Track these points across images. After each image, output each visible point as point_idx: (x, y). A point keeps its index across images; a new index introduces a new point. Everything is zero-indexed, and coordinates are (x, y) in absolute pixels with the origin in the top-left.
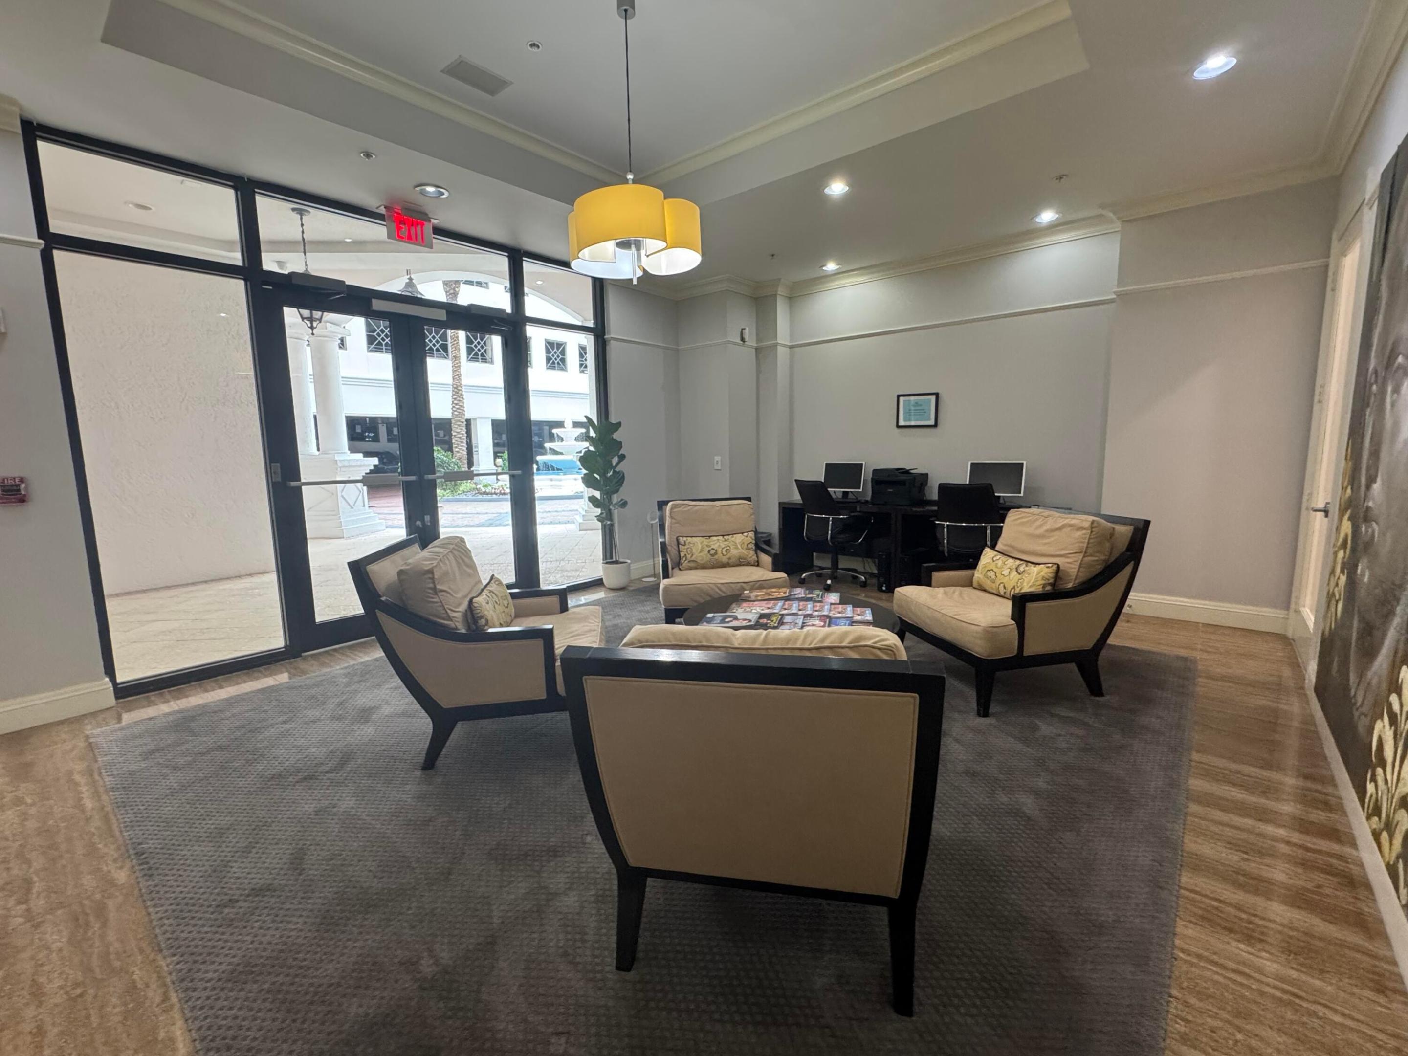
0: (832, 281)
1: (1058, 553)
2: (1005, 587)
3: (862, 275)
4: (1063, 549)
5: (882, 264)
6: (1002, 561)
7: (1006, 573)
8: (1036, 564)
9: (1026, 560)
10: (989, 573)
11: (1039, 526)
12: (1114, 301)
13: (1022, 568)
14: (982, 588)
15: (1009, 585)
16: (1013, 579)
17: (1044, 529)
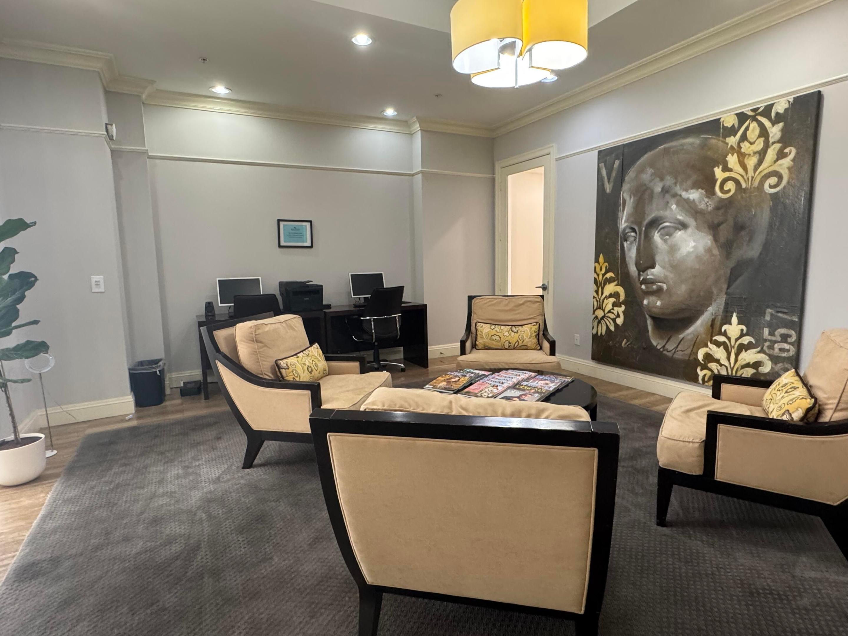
0: (194, 101)
1: (529, 317)
2: (510, 343)
3: (240, 107)
4: (530, 315)
5: (254, 103)
6: (497, 328)
7: (506, 334)
8: (521, 326)
9: (514, 326)
10: (494, 337)
11: (507, 305)
12: (413, 175)
13: (514, 329)
14: (487, 348)
15: (513, 341)
16: (513, 337)
17: (511, 306)
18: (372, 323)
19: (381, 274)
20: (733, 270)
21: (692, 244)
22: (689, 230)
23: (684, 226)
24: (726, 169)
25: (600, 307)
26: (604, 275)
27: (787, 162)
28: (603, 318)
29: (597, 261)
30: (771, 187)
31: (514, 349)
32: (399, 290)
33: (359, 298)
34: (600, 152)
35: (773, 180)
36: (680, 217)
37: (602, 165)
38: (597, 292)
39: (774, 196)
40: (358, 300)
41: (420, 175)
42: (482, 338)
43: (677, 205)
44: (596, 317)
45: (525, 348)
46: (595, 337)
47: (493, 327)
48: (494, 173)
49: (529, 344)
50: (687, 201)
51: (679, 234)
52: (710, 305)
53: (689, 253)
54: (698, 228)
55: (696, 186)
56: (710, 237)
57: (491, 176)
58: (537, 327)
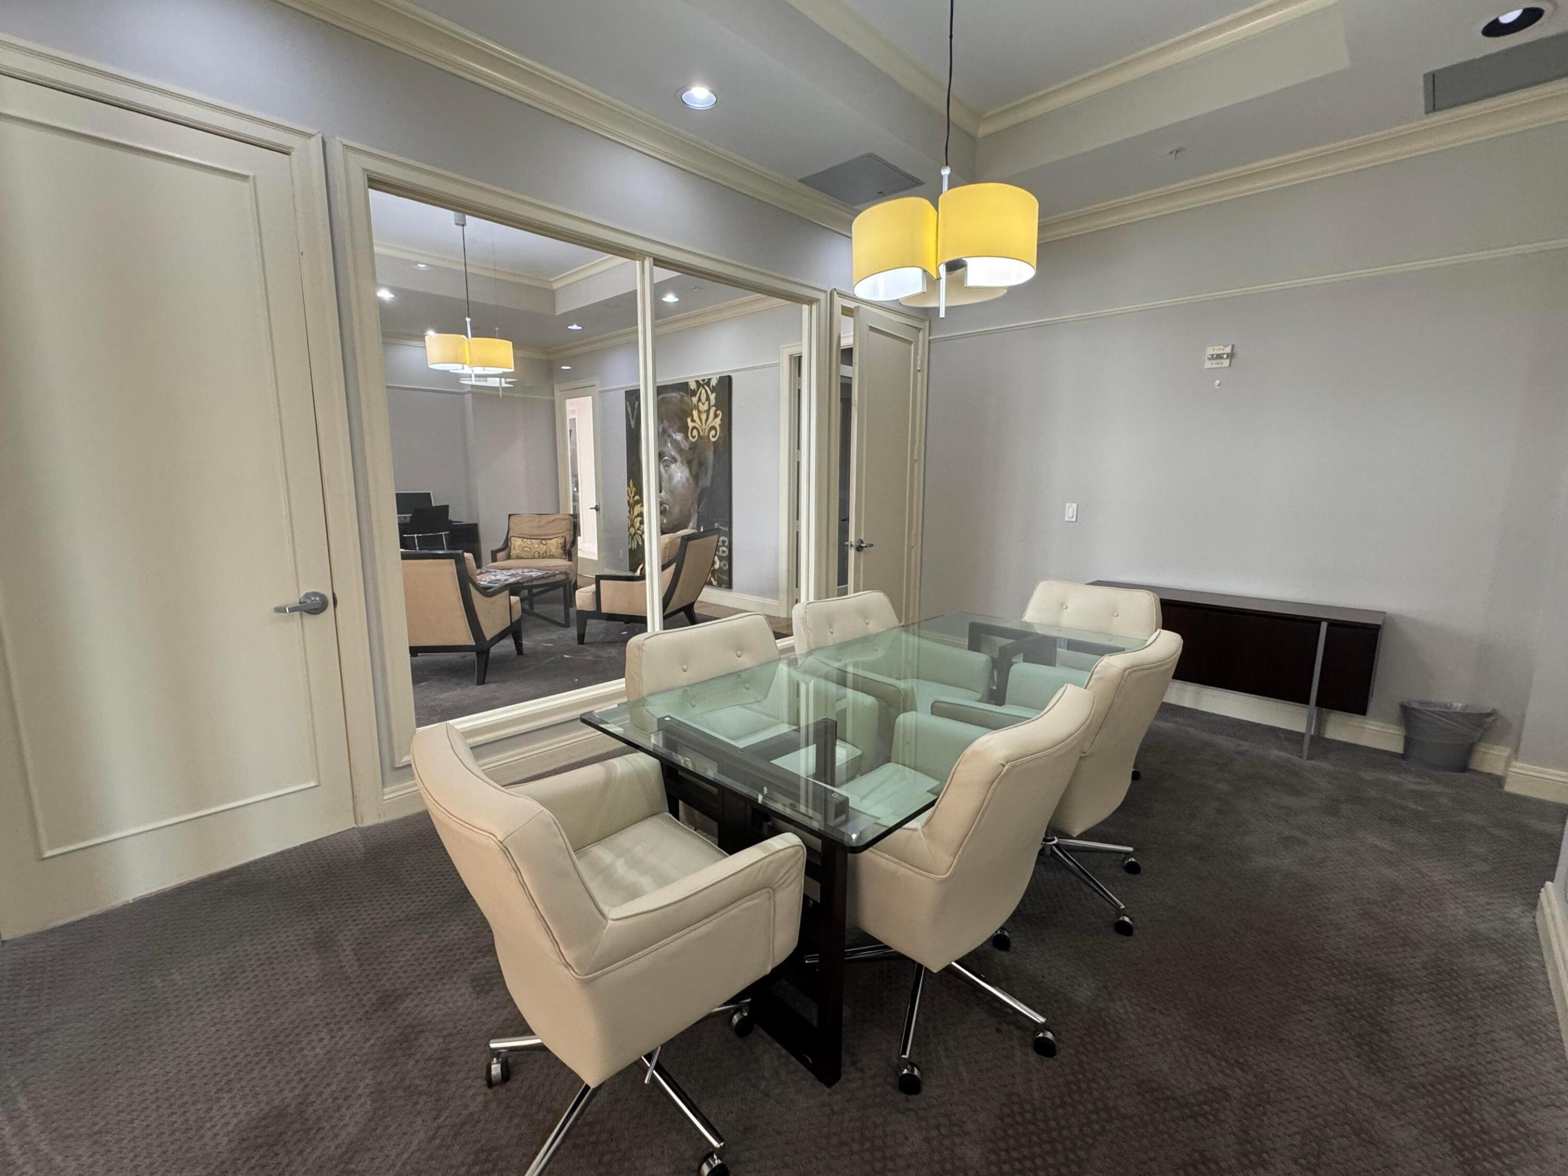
1: (557, 532)
4: (559, 530)
6: (529, 541)
7: (536, 546)
8: (550, 539)
9: (542, 539)
10: (525, 549)
11: (540, 521)
12: (464, 393)
13: (544, 542)
14: (519, 558)
15: (542, 552)
16: (543, 548)
17: (543, 522)
18: (416, 540)
19: (429, 494)
20: (699, 495)
21: (680, 474)
22: (679, 463)
23: (675, 461)
24: (693, 421)
25: (632, 526)
26: (633, 497)
27: (718, 420)
28: (635, 533)
29: (629, 486)
30: (714, 437)
31: (543, 558)
32: (445, 509)
33: (405, 517)
34: (626, 392)
35: (713, 432)
36: (673, 453)
37: (628, 403)
38: (630, 512)
39: (714, 442)
40: (403, 519)
41: (470, 395)
42: (515, 549)
43: (671, 444)
44: (630, 534)
45: (552, 557)
46: (630, 550)
47: (525, 540)
48: (554, 396)
49: (555, 554)
50: (676, 440)
51: (673, 466)
52: (690, 521)
53: (679, 481)
54: (682, 463)
55: (679, 431)
56: (688, 470)
57: (550, 398)
58: (563, 540)
